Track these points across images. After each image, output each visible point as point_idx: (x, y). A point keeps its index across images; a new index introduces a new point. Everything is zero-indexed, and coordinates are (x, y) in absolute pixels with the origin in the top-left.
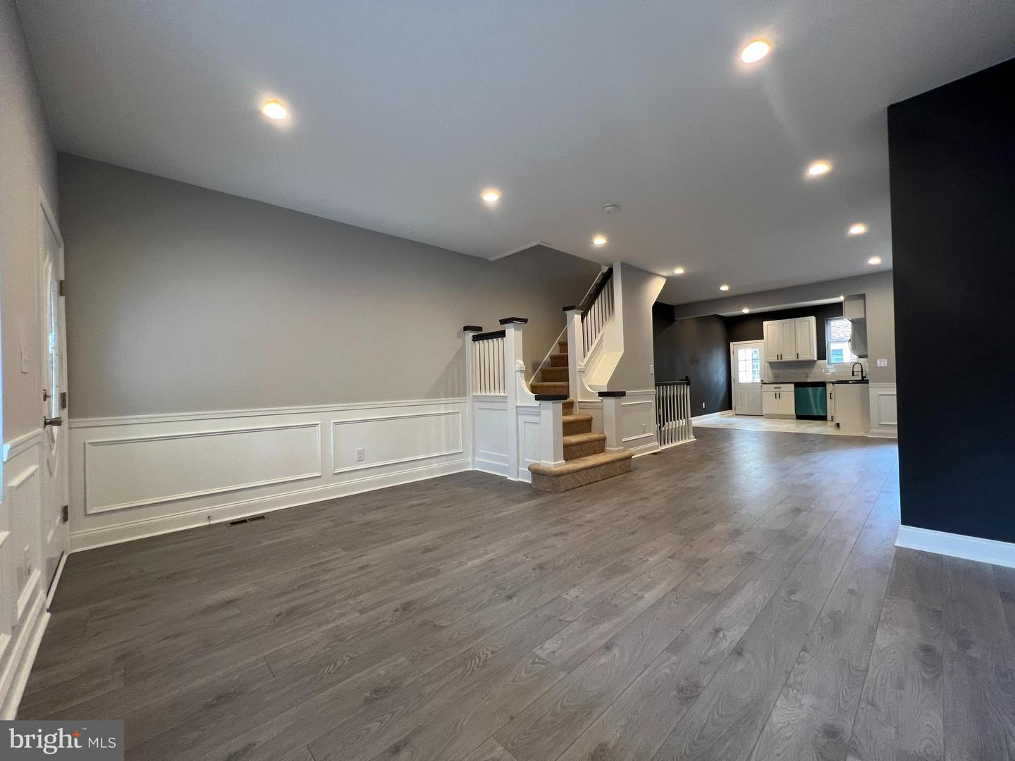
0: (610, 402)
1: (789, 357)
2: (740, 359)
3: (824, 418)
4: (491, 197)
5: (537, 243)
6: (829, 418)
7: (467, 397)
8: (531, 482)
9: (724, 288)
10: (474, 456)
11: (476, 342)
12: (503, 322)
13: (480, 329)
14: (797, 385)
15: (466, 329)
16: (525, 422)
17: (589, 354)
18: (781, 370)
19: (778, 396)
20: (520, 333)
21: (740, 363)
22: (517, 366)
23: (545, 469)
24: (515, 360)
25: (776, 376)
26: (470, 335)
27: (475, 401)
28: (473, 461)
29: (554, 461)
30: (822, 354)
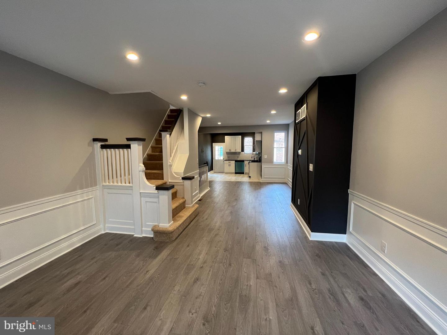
0: (187, 182)
1: (233, 151)
2: (216, 150)
3: (243, 173)
4: (133, 57)
5: (149, 91)
6: (245, 173)
7: (98, 186)
8: (152, 236)
9: (219, 123)
10: (105, 223)
11: (104, 150)
12: (128, 139)
13: (106, 140)
14: (236, 161)
15: (95, 140)
16: (146, 202)
17: (173, 155)
18: (231, 155)
19: (230, 165)
20: (141, 147)
21: (216, 151)
22: (140, 168)
23: (164, 230)
24: (139, 164)
25: (228, 157)
26: (99, 144)
27: (104, 188)
28: (104, 227)
29: (169, 224)
30: (243, 150)
